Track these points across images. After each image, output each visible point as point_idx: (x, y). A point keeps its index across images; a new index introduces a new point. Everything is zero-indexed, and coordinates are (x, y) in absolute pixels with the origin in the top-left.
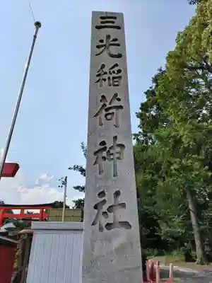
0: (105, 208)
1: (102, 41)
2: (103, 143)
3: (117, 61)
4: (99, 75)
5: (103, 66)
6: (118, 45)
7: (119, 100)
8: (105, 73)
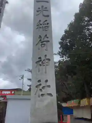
0: (41, 87)
1: (39, 8)
2: (40, 58)
3: (46, 18)
4: (38, 25)
5: (40, 21)
6: (47, 11)
7: (48, 38)
8: (41, 24)
